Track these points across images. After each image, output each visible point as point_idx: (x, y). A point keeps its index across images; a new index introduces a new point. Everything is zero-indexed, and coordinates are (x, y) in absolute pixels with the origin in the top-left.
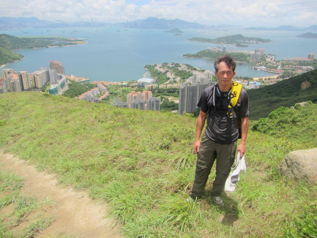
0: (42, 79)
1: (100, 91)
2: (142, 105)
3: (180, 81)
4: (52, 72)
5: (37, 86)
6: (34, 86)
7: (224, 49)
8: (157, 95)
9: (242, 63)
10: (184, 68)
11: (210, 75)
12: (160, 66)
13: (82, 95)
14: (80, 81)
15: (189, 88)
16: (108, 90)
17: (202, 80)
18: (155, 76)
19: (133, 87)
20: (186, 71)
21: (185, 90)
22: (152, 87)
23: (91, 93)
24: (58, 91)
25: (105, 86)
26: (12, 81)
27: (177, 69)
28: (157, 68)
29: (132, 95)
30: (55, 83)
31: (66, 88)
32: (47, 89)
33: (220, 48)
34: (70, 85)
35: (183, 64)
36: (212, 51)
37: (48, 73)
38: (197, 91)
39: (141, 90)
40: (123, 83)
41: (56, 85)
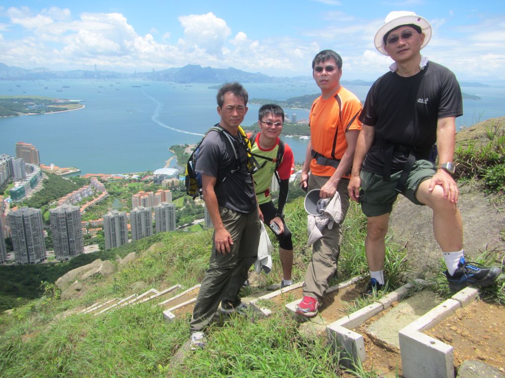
1: (94, 189)
2: (148, 215)
4: (16, 161)
7: (294, 117)
8: (179, 195)
12: (193, 147)
13: (63, 198)
14: (65, 173)
16: (106, 187)
18: (184, 163)
19: (146, 182)
22: (173, 182)
23: (79, 195)
24: (26, 192)
25: (102, 181)
28: (188, 150)
29: (139, 197)
30: (21, 180)
31: (40, 187)
32: (8, 190)
34: (46, 182)
39: (157, 187)
40: (132, 175)
41: (23, 184)
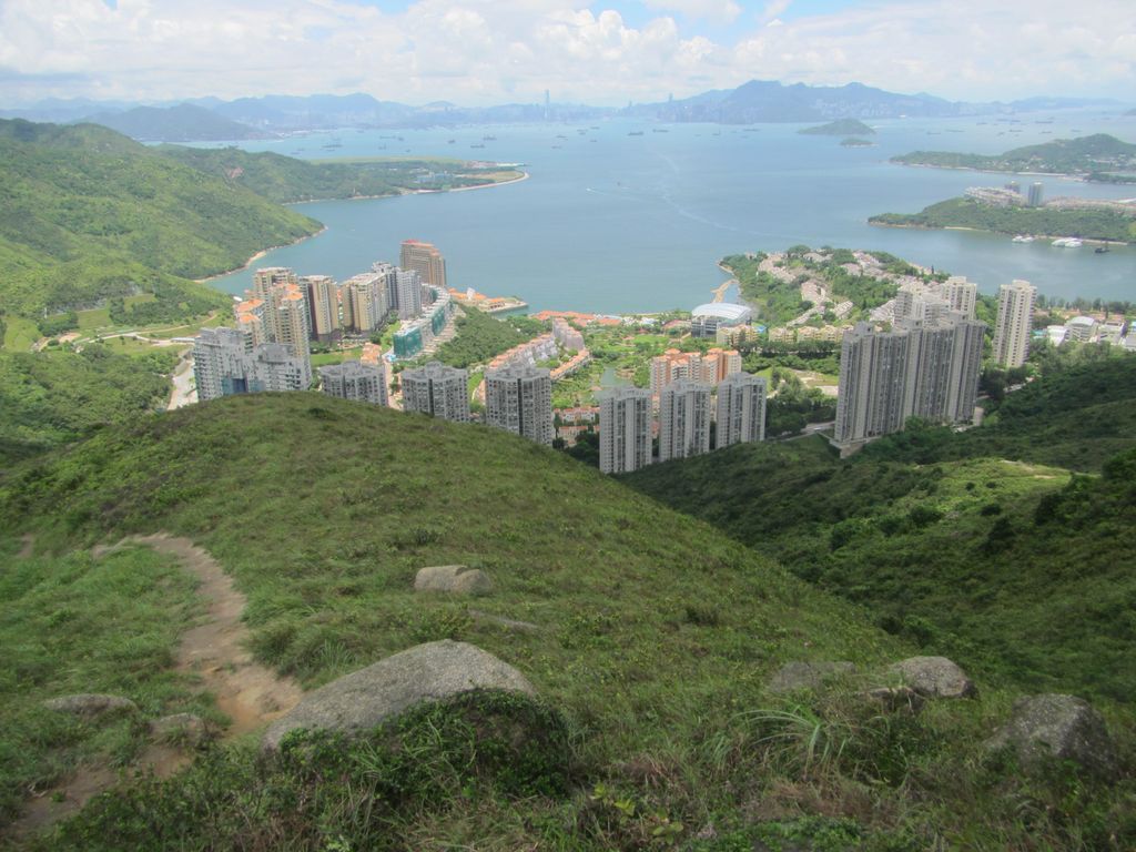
0: (373, 301)
1: (560, 344)
2: (701, 401)
3: (849, 317)
4: (405, 277)
5: (357, 325)
6: (348, 323)
7: (1035, 192)
8: (758, 365)
9: (1107, 246)
10: (869, 267)
11: (965, 293)
12: (779, 259)
13: (498, 357)
14: (495, 310)
15: (877, 344)
16: (586, 342)
17: (933, 313)
18: (757, 296)
19: (674, 333)
20: (874, 279)
21: (861, 351)
22: (742, 336)
23: (530, 353)
24: (424, 342)
25: (579, 329)
26: (281, 308)
27: (841, 270)
28: (766, 266)
29: (668, 363)
30: (413, 317)
31: (449, 332)
32: (388, 335)
33: (1016, 189)
34: (461, 324)
35: (865, 253)
36: (982, 201)
37: (392, 282)
38: (908, 352)
39: (704, 344)
40: (640, 318)
41: (419, 323)
